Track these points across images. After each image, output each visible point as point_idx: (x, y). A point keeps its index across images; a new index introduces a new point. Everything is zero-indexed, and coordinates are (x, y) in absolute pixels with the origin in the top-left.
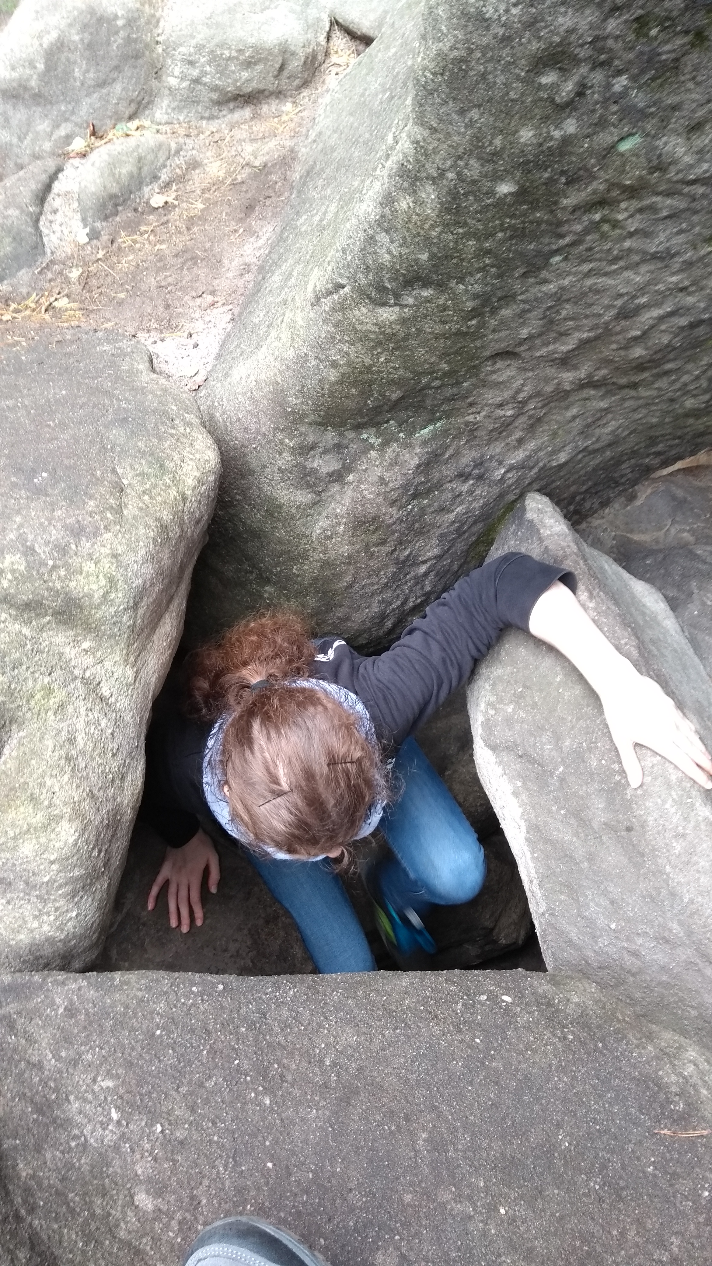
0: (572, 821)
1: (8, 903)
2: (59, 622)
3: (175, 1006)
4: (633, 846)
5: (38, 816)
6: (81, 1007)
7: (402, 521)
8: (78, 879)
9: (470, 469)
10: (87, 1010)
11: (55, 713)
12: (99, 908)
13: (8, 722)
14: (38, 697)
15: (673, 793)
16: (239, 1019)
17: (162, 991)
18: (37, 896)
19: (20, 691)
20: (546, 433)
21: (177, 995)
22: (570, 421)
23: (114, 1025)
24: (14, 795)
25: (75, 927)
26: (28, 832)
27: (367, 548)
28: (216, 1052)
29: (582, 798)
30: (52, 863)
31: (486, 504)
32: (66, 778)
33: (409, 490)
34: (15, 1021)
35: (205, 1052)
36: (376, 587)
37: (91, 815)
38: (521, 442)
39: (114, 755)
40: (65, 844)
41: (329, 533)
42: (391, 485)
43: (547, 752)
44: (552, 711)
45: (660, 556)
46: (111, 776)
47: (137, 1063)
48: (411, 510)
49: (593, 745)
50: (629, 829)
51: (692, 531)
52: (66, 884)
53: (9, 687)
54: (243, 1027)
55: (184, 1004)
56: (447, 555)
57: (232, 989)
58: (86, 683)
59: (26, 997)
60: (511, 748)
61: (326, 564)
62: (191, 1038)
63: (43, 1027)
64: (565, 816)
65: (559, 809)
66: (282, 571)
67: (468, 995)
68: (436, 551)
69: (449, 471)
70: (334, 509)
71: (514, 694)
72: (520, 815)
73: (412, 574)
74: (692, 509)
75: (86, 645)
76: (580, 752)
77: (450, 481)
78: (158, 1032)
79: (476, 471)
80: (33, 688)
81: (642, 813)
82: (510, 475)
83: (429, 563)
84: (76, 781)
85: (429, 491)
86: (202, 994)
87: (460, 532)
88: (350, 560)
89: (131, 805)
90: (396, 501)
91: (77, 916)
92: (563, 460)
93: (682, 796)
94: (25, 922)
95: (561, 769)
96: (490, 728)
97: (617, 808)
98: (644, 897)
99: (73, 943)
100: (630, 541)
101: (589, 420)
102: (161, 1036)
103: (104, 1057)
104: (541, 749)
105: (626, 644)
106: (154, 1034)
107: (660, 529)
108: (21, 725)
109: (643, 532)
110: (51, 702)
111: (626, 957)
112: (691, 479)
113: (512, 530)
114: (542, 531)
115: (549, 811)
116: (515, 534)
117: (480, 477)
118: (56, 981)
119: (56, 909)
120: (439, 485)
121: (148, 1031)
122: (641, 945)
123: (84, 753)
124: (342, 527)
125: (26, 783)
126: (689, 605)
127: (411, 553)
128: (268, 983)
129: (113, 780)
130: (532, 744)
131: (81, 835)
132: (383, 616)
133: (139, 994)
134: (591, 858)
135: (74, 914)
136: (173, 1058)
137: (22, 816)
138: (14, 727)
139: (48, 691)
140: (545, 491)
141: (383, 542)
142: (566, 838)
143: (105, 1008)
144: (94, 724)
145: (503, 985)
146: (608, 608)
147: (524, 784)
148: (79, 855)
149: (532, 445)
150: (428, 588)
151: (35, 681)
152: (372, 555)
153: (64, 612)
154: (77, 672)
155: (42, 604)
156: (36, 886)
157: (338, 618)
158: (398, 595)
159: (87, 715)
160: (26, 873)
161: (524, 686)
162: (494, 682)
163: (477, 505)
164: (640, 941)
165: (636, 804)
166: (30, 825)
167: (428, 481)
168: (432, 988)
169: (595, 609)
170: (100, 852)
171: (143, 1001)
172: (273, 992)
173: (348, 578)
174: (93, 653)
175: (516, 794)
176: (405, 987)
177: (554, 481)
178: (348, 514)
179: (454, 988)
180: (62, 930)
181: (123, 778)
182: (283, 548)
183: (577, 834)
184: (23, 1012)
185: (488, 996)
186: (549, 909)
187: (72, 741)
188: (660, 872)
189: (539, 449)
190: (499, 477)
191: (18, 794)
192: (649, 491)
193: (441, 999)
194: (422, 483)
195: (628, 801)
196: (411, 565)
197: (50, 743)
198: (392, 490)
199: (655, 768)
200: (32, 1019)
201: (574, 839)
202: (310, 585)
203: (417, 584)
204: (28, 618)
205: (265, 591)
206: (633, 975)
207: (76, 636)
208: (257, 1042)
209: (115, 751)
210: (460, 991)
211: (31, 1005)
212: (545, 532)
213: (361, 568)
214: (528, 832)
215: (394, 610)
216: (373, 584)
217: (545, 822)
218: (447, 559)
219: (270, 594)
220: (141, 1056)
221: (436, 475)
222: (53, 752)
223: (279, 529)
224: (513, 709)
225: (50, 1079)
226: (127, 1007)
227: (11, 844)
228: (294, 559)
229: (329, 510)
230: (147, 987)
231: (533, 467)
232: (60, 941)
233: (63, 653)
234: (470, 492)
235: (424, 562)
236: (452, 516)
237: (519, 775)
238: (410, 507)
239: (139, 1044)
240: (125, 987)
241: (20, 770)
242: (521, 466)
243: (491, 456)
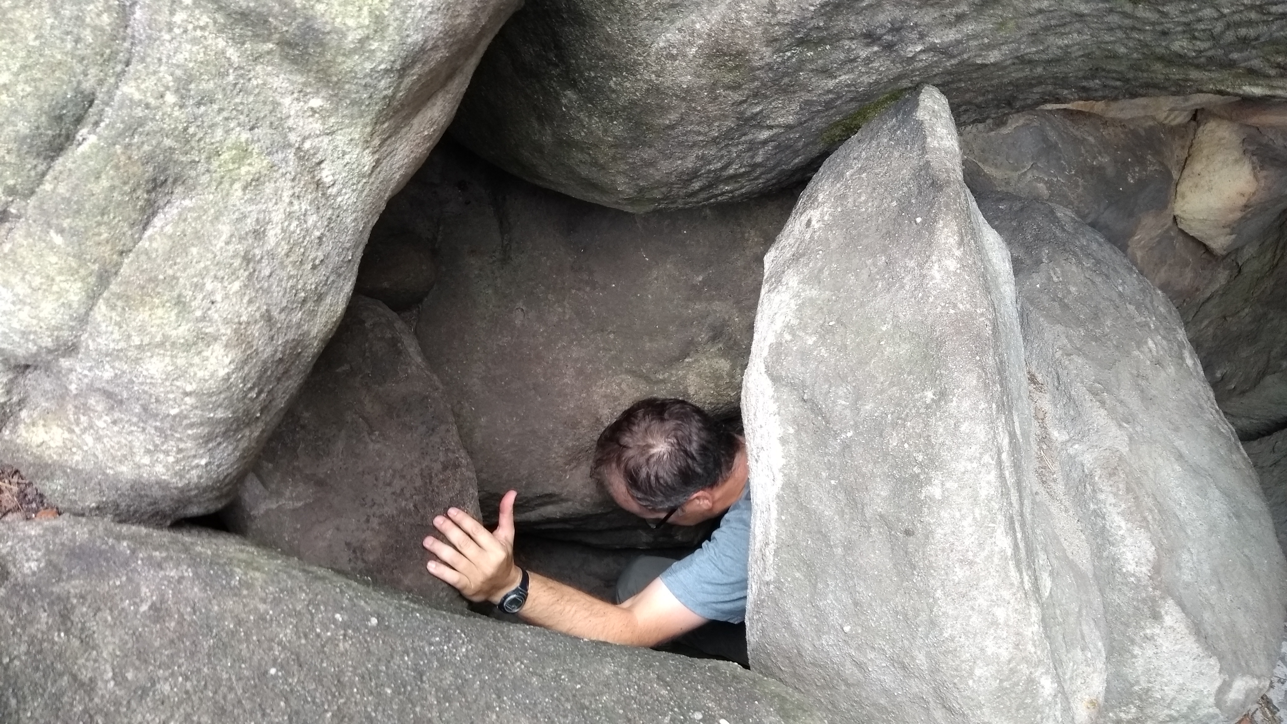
0: (841, 496)
1: (114, 422)
2: (285, 57)
3: (306, 636)
4: (906, 553)
5: (181, 329)
6: (174, 609)
7: (771, 69)
8: (219, 422)
9: (883, 31)
10: (181, 615)
11: (245, 188)
12: (242, 457)
13: (170, 180)
14: (225, 156)
15: (977, 511)
16: (387, 674)
17: (295, 610)
18: (156, 428)
19: (200, 140)
20: (993, 19)
21: (312, 621)
22: (1031, 15)
23: (213, 647)
24: (153, 290)
25: (200, 477)
26: (162, 344)
27: (713, 87)
28: (344, 717)
29: (863, 476)
30: (187, 394)
31: (877, 82)
32: (236, 285)
33: (798, 32)
34: (73, 607)
35: (329, 715)
36: (701, 138)
37: (259, 343)
38: (960, 18)
39: (314, 267)
40: (212, 376)
41: (675, 52)
42: (780, 17)
43: (839, 408)
44: (862, 362)
45: (1018, 205)
46: (303, 294)
47: (232, 712)
48: (789, 58)
49: (900, 422)
50: (908, 533)
51: (1050, 185)
52: (202, 424)
53: (186, 129)
54: (389, 687)
55: (318, 636)
56: (800, 128)
57: (388, 627)
58: (302, 156)
59: (101, 573)
60: (797, 387)
61: (655, 90)
62: (316, 690)
63: (112, 627)
64: (835, 487)
65: (830, 477)
66: (596, 77)
67: (680, 707)
68: (791, 119)
69: (857, 24)
70: (693, 22)
71: (822, 325)
72: (780, 466)
73: (750, 137)
74: (1060, 158)
75: (316, 102)
76: (880, 423)
77: (852, 39)
78: (273, 671)
79: (889, 37)
80: (220, 142)
81: (932, 521)
82: (924, 57)
83: (775, 131)
84: (250, 293)
85: (822, 41)
86: (345, 626)
87: (829, 105)
88: (687, 95)
89: (321, 336)
90: (776, 40)
91: (206, 465)
92: (992, 60)
93: (986, 517)
94: (132, 454)
95: (850, 434)
96: (779, 354)
97: (902, 503)
98: (897, 613)
99: (193, 493)
100: (979, 171)
101: (1053, 22)
102: (275, 677)
103: (187, 692)
104: (834, 402)
105: (982, 315)
106: (266, 672)
107: (1016, 169)
108: (190, 189)
109: (996, 166)
110: (244, 170)
111: (848, 664)
112: (1068, 123)
113: (890, 124)
114: (929, 140)
115: (817, 475)
116: (892, 130)
117: (889, 47)
118: (150, 557)
119: (180, 451)
120: (835, 39)
121: (260, 665)
122: (871, 660)
123: (271, 255)
124: (694, 50)
125: (174, 277)
126: (1034, 275)
127: (761, 111)
128: (436, 627)
129: (304, 301)
130: (824, 391)
131: (239, 368)
132: (694, 175)
133: (262, 607)
134: (849, 547)
135: (203, 462)
136: (283, 715)
137: (158, 322)
138: (179, 189)
139: (243, 153)
140: (945, 89)
141: (736, 87)
142: (826, 513)
143: (208, 618)
144: (298, 219)
145: (725, 703)
146: (975, 263)
147: (798, 432)
148: (229, 394)
149: (969, 28)
150: (759, 159)
151: (227, 132)
152: (716, 98)
153: (297, 44)
154: (293, 137)
155: (266, 21)
156: (157, 415)
157: (642, 159)
158: (722, 156)
159: (291, 203)
160: (147, 397)
161: (838, 321)
162: (803, 303)
163: (866, 79)
164: (872, 655)
165: (929, 509)
166: (166, 337)
167: (826, 29)
168: (639, 686)
169: (960, 260)
170: (259, 394)
171: (264, 620)
172: (439, 643)
173: (673, 117)
174: (323, 118)
175: (784, 441)
176: (608, 677)
177: (960, 80)
178: (709, 35)
179: (664, 692)
180: (181, 477)
181: (320, 298)
182: (609, 49)
183: (842, 513)
184: (89, 597)
185: (704, 715)
186: (777, 581)
187: (259, 234)
188: (928, 593)
189: (975, 37)
190: (910, 55)
191: (159, 289)
192: (1021, 122)
193: (647, 704)
194: (818, 28)
195: (919, 500)
196: (754, 126)
197: (225, 229)
198: (779, 24)
199: (967, 476)
200: (99, 609)
201: (837, 517)
202: (624, 108)
203: (749, 149)
204: (241, 36)
205: (565, 95)
206: (848, 685)
207: (305, 84)
208: (402, 711)
209: (317, 262)
210: (671, 699)
211: (103, 588)
212: (932, 143)
213: (695, 109)
214: (783, 489)
215: (709, 172)
216: (699, 133)
217: (808, 485)
218: (797, 132)
219: (570, 101)
220: (240, 702)
221: (839, 23)
222: (227, 243)
223: (613, 23)
224: (815, 342)
225: (99, 711)
226: (239, 622)
227: (132, 353)
228: (617, 69)
229: (687, 21)
230: (274, 598)
231: (954, 57)
232: (176, 488)
233: (279, 104)
234: (868, 61)
235: (770, 127)
236: (831, 83)
237: (795, 421)
238: (789, 54)
239: (241, 684)
240: (245, 592)
241: (169, 256)
242: (944, 51)
243: (916, 24)
